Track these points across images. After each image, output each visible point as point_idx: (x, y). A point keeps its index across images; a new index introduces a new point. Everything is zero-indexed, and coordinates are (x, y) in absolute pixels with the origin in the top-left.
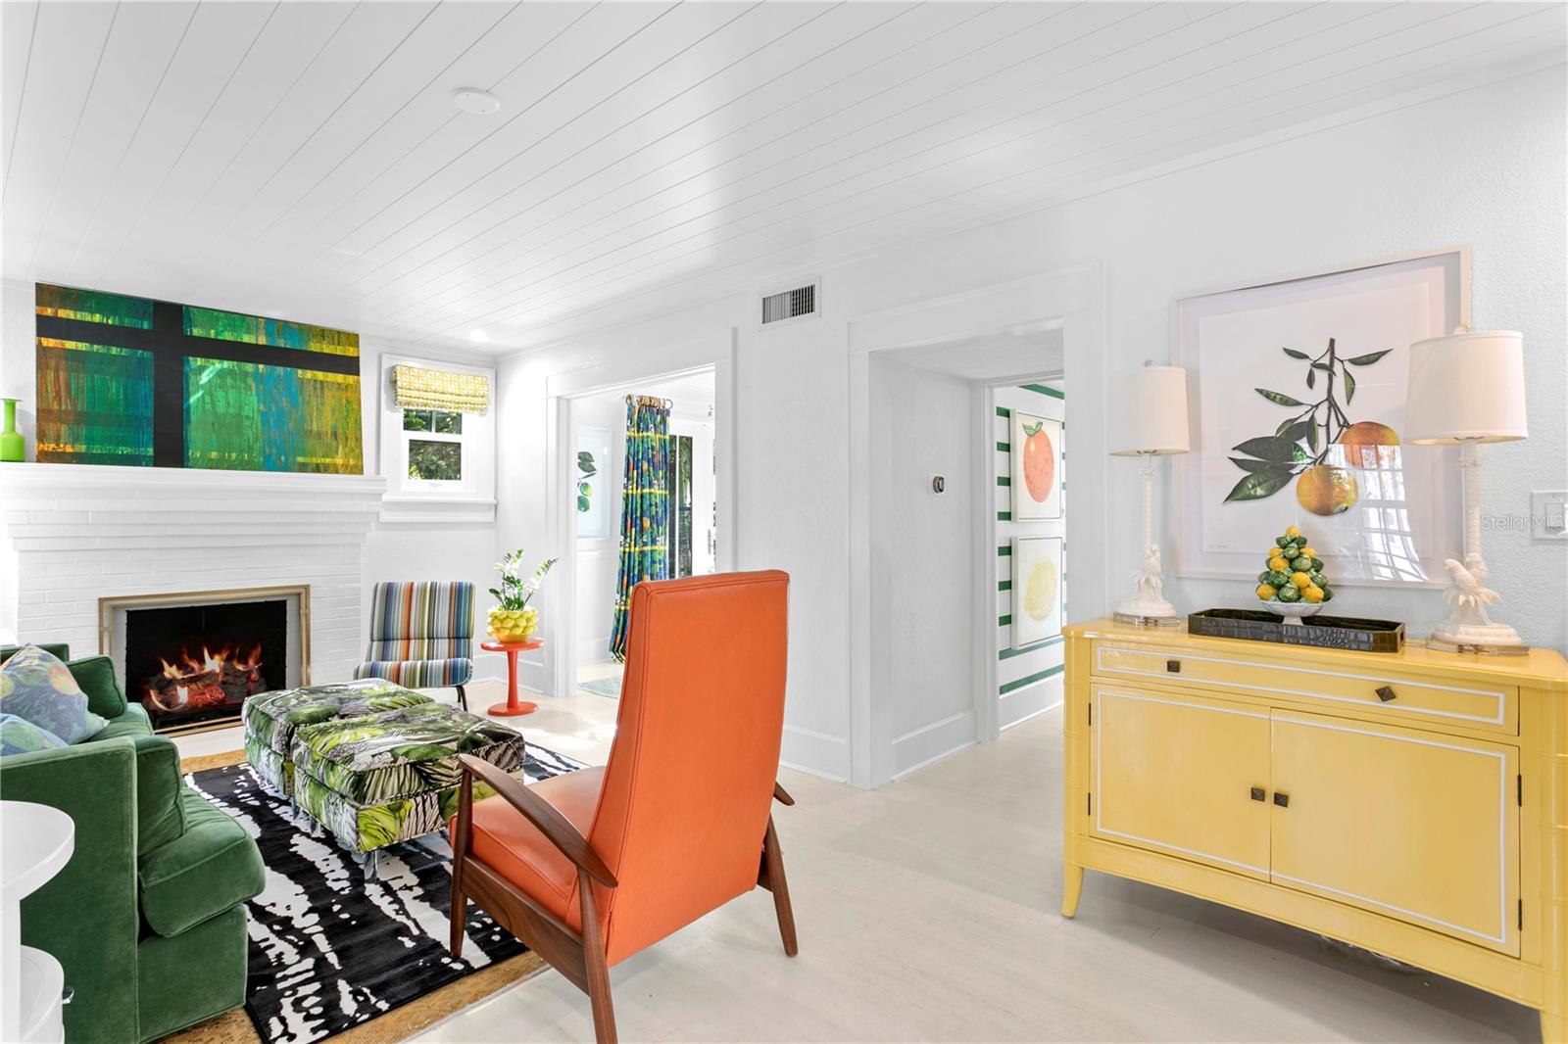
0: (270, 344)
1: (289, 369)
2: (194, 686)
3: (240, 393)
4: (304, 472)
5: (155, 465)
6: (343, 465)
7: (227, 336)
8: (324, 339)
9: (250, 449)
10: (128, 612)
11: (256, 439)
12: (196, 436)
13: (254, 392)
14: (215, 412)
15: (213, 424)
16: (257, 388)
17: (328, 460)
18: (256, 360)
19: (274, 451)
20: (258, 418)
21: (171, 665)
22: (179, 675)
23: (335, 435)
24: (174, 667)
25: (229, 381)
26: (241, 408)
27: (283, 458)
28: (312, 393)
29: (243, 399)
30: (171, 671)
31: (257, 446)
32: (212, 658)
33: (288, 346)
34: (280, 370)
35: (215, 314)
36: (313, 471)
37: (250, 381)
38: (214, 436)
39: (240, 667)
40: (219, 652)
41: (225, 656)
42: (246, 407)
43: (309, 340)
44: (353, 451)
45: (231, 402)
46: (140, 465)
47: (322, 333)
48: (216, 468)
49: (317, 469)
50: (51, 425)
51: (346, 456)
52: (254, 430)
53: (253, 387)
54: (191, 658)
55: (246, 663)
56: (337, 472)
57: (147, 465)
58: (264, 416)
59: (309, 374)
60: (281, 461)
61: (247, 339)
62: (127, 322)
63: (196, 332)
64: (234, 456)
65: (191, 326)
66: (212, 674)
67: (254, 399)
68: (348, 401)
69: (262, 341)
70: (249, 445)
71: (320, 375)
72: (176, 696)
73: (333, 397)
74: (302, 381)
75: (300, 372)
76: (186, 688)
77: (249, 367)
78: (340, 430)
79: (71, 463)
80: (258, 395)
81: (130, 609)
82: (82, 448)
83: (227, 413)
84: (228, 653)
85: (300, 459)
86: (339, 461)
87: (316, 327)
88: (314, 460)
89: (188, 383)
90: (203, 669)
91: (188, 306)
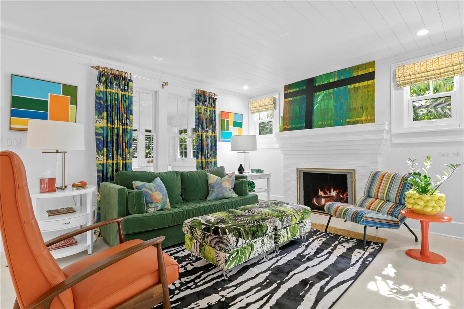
0: (339, 80)
1: (345, 87)
2: (327, 199)
3: (328, 101)
4: (349, 125)
5: (305, 129)
6: (365, 120)
7: (326, 82)
8: (359, 70)
9: (331, 119)
10: (304, 173)
11: (332, 116)
12: (316, 118)
13: (333, 99)
14: (321, 109)
15: (320, 113)
16: (334, 97)
17: (358, 119)
18: (333, 88)
19: (338, 119)
20: (333, 108)
21: (321, 191)
22: (323, 195)
23: (362, 108)
24: (322, 192)
25: (325, 97)
26: (328, 105)
27: (341, 121)
28: (353, 93)
29: (329, 102)
30: (321, 193)
31: (333, 118)
32: (334, 191)
33: (345, 78)
34: (342, 88)
35: (322, 76)
36: (352, 124)
37: (332, 95)
38: (320, 117)
39: (341, 196)
40: (336, 190)
41: (337, 192)
42: (330, 105)
43: (353, 72)
44: (370, 113)
45: (325, 104)
46: (302, 129)
47: (358, 67)
48: (320, 128)
49: (354, 123)
50: (285, 121)
51: (367, 116)
52: (332, 113)
53: (333, 97)
54: (328, 190)
55: (343, 195)
56: (362, 123)
57: (303, 129)
58: (336, 106)
59: (352, 86)
60: (341, 122)
61: (331, 81)
62: (301, 88)
63: (317, 84)
64: (326, 122)
65: (316, 83)
66: (333, 196)
67: (333, 101)
68: (368, 92)
69: (336, 79)
70: (330, 117)
71: (357, 85)
72: (321, 201)
73: (362, 92)
74: (349, 90)
75: (349, 86)
76: (324, 199)
77: (331, 90)
78: (364, 105)
79: (288, 131)
80: (334, 99)
81: (304, 172)
82: (290, 126)
83: (324, 108)
84: (338, 191)
85: (348, 120)
86: (363, 118)
87: (355, 66)
88: (353, 120)
89: (314, 101)
90: (330, 194)
91: (315, 77)
